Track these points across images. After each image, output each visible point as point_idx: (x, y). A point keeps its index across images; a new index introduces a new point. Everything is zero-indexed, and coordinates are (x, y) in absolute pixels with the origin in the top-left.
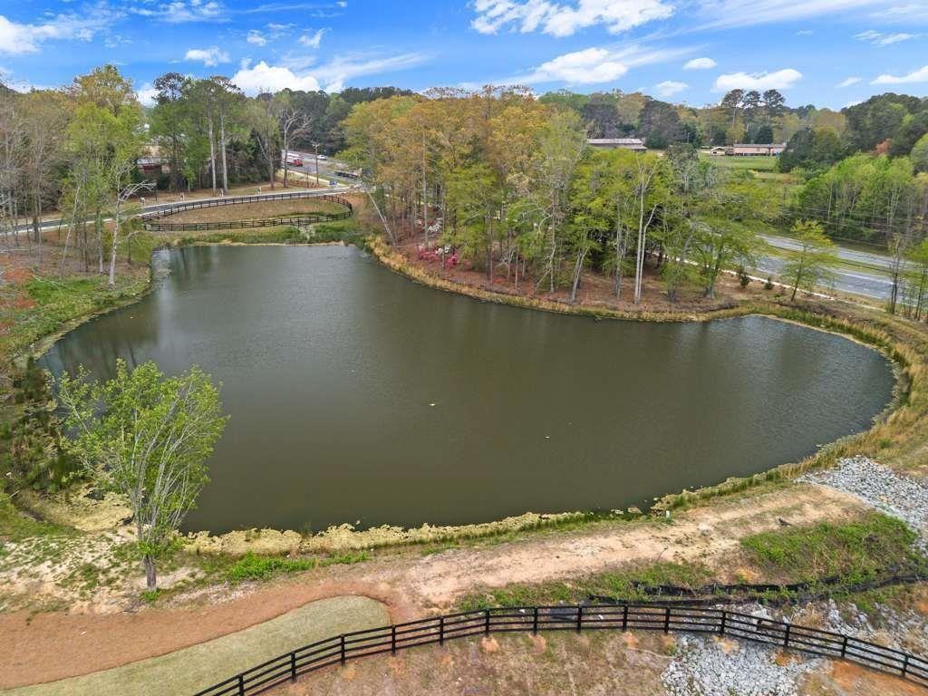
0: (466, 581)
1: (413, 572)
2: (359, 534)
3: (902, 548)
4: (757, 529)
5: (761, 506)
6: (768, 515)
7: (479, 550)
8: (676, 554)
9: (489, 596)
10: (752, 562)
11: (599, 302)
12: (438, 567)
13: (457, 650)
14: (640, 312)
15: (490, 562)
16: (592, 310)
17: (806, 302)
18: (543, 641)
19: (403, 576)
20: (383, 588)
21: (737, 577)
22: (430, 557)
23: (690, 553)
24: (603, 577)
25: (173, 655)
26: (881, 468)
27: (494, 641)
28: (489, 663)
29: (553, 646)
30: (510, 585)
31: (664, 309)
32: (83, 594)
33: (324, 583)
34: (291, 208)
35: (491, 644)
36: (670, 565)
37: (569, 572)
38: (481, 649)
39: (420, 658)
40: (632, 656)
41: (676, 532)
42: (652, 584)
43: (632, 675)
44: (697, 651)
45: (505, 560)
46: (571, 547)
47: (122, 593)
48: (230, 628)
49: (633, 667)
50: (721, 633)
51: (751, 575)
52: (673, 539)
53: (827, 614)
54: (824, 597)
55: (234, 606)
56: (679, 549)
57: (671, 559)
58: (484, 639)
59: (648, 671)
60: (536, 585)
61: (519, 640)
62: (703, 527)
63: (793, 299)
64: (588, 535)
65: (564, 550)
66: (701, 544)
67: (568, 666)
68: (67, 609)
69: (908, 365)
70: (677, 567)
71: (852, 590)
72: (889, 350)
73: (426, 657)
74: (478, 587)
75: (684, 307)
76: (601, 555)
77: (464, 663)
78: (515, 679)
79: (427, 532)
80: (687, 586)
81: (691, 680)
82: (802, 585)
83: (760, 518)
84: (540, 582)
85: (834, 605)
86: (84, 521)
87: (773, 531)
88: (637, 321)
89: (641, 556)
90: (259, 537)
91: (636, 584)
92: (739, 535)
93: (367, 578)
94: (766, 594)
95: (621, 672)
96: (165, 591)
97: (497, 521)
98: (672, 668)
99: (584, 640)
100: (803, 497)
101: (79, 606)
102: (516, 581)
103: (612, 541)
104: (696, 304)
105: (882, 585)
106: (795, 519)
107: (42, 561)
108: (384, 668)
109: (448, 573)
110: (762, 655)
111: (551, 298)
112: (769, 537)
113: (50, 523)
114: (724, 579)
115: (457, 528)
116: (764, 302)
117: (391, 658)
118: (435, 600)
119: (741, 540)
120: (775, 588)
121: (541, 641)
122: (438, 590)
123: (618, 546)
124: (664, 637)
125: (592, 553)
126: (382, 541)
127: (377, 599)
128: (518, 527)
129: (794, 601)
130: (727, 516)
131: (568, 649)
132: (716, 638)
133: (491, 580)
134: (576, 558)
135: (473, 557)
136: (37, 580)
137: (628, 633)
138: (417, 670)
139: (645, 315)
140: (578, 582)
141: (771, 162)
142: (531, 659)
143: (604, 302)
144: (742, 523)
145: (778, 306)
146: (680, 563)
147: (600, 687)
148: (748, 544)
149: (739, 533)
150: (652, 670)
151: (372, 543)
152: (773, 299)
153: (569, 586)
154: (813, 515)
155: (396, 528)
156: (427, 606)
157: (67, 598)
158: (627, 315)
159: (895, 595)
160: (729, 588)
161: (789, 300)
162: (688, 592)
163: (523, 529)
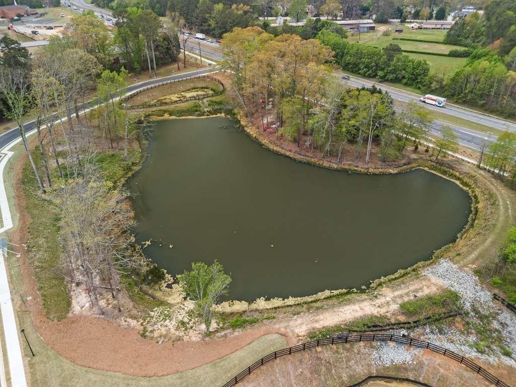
0: (309, 326)
1: (291, 323)
2: (268, 302)
3: (455, 303)
4: (406, 299)
5: (408, 288)
6: (410, 293)
7: (312, 313)
8: (378, 312)
9: (317, 332)
10: (403, 313)
11: (349, 162)
12: (299, 321)
13: (309, 352)
14: (368, 169)
15: (317, 318)
16: (346, 167)
17: (442, 160)
18: (335, 347)
19: (289, 325)
20: (283, 329)
21: (397, 320)
22: (296, 316)
23: (383, 311)
24: (354, 323)
25: (225, 358)
26: (454, 266)
27: (320, 348)
28: (318, 355)
29: (338, 348)
30: (324, 327)
31: (379, 167)
32: (185, 333)
33: (263, 328)
34: (192, 85)
35: (319, 349)
36: (376, 317)
37: (342, 321)
38: (316, 351)
39: (298, 355)
40: (362, 350)
41: (378, 302)
42: (370, 325)
43: (362, 357)
44: (382, 347)
45: (321, 317)
46: (343, 310)
47: (198, 332)
48: (238, 348)
49: (363, 354)
50: (391, 340)
51: (402, 318)
52: (377, 305)
53: (425, 330)
54: (425, 324)
55: (236, 338)
56: (379, 309)
57: (376, 314)
58: (317, 347)
59: (367, 355)
60: (332, 327)
61: (328, 347)
62: (388, 299)
63: (437, 159)
64: (349, 304)
65: (341, 312)
66: (386, 307)
67: (343, 355)
68: (183, 340)
69: (478, 203)
70: (378, 317)
71: (435, 321)
72: (473, 192)
73: (300, 355)
74: (314, 329)
75: (388, 165)
76: (353, 313)
77: (311, 356)
78: (327, 361)
79: (291, 301)
80: (381, 324)
81: (380, 357)
82: (418, 321)
83: (407, 294)
84: (333, 326)
85: (428, 327)
86: (170, 299)
87: (411, 300)
88: (366, 174)
89: (366, 313)
90: (233, 304)
91: (364, 325)
92: (400, 302)
93: (277, 326)
94: (406, 326)
95: (359, 356)
96: (212, 332)
97: (315, 294)
98: (375, 353)
99: (348, 346)
100: (424, 283)
101: (186, 338)
102: (325, 326)
103: (356, 307)
104: (393, 163)
105: (445, 318)
106: (419, 294)
107: (166, 320)
108: (288, 359)
109: (303, 323)
110: (403, 347)
111: (328, 160)
112: (410, 303)
113: (159, 300)
114: (393, 321)
115: (301, 298)
116: (424, 160)
117: (290, 356)
118: (300, 334)
119: (400, 304)
120: (409, 323)
121: (334, 347)
122: (301, 330)
123: (358, 309)
124: (372, 342)
125: (350, 313)
126: (276, 305)
127: (281, 335)
128: (323, 297)
129: (415, 327)
130: (397, 293)
131: (343, 349)
132: (389, 341)
133: (318, 326)
134: (344, 315)
135: (310, 316)
136: (168, 328)
137: (361, 342)
138: (298, 359)
139: (371, 170)
140: (345, 325)
141: (441, 35)
142: (332, 353)
143: (352, 162)
144: (401, 296)
145: (430, 162)
146: (379, 316)
147: (353, 361)
148: (402, 306)
149: (400, 301)
150: (369, 354)
151: (273, 306)
152: (428, 158)
153: (343, 327)
154: (426, 291)
155: (280, 299)
156: (298, 337)
157: (181, 335)
158: (363, 170)
159: (449, 322)
160: (395, 324)
161: (435, 159)
162: (381, 326)
163: (325, 299)
